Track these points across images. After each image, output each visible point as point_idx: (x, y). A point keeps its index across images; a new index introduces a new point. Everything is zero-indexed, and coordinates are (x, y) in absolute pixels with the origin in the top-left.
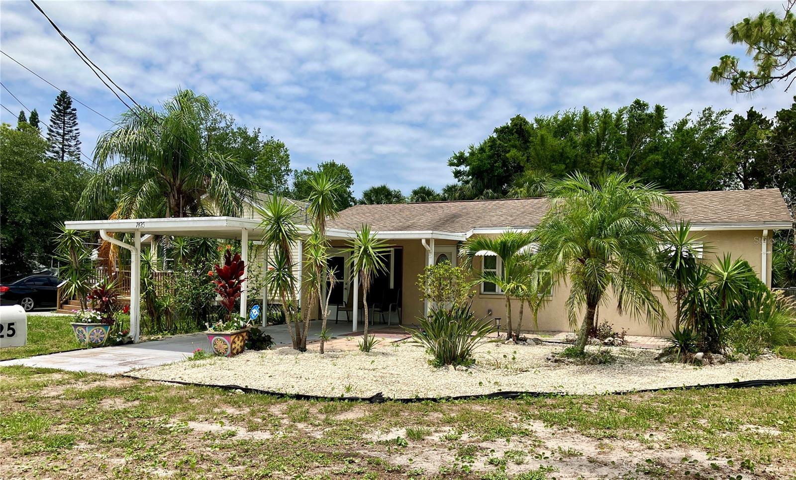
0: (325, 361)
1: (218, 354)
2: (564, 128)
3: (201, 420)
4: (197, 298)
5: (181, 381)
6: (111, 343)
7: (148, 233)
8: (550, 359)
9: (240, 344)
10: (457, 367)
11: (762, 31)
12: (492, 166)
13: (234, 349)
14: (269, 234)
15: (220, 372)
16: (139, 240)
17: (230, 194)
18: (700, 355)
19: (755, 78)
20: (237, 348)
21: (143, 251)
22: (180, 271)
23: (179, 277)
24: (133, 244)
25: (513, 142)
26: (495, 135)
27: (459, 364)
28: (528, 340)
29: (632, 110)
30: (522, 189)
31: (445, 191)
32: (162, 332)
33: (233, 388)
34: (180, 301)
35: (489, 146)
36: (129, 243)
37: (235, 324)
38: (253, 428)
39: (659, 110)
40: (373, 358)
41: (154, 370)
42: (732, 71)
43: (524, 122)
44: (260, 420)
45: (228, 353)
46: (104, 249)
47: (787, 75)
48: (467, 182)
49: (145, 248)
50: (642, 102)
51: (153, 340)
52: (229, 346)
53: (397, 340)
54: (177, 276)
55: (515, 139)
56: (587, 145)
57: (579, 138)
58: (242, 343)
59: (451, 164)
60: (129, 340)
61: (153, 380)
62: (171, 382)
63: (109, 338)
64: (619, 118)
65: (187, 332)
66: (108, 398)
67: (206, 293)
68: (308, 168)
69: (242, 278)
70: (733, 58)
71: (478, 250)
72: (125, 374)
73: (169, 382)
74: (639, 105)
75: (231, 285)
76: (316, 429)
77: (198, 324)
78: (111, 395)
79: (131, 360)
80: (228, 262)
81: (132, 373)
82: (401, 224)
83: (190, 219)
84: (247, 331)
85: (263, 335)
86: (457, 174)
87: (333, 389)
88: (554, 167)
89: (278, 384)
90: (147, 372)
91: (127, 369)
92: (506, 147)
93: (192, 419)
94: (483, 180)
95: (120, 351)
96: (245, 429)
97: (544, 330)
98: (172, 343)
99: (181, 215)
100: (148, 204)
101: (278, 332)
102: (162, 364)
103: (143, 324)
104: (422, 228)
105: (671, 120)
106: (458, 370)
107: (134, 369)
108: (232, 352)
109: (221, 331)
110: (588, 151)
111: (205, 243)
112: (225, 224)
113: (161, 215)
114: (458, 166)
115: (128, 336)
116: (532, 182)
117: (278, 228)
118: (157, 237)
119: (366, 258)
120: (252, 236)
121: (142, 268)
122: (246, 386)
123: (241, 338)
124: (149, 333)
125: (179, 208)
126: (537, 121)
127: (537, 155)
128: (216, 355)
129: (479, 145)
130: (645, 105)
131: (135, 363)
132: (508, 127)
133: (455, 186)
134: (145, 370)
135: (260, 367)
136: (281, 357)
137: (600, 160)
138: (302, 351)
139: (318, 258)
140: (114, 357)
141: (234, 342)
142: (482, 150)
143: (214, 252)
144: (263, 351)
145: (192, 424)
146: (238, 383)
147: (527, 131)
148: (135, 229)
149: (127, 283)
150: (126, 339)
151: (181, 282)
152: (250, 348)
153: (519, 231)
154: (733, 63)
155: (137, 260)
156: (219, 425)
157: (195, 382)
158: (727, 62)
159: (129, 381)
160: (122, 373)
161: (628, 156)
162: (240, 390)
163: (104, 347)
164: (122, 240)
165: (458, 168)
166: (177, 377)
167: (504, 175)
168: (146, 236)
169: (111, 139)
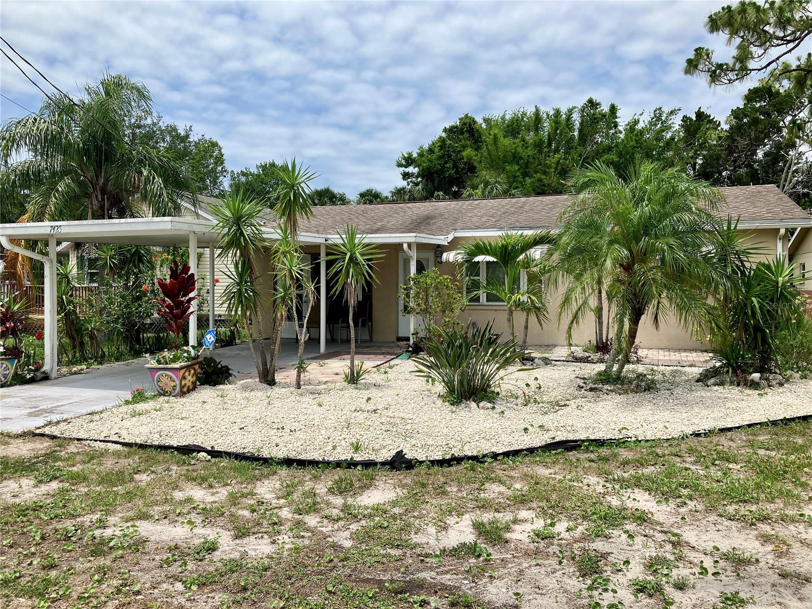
0: (305, 399)
1: (163, 393)
2: (514, 127)
3: (157, 518)
4: (128, 318)
5: (117, 439)
6: (19, 380)
7: (66, 240)
8: (582, 387)
9: (192, 380)
10: (481, 404)
11: (746, 19)
12: (443, 167)
13: (183, 387)
14: (226, 239)
15: (170, 423)
16: (54, 250)
17: (165, 195)
18: (756, 376)
19: (731, 71)
20: (187, 385)
21: (59, 262)
22: (107, 285)
23: (106, 293)
24: (47, 254)
25: (463, 141)
26: (444, 135)
27: (482, 400)
28: (536, 360)
29: (584, 109)
30: (477, 191)
31: (393, 194)
32: (87, 361)
33: (194, 451)
34: (108, 323)
35: (439, 146)
36: (43, 254)
37: (185, 355)
38: (241, 533)
39: (613, 109)
40: (365, 394)
41: (78, 422)
42: (707, 63)
43: (473, 121)
44: (246, 513)
45: (176, 392)
46: (11, 260)
47: (766, 67)
48: (417, 184)
49: (62, 258)
50: (594, 101)
51: (76, 373)
52: (178, 383)
53: (379, 363)
54: (104, 292)
55: (465, 140)
56: (539, 145)
57: (530, 137)
58: (195, 378)
59: (400, 165)
60: (43, 375)
61: (79, 440)
62: (104, 441)
63: (16, 374)
64: (569, 118)
65: (117, 360)
66: (10, 479)
67: (141, 312)
68: (246, 169)
69: (192, 295)
70: (707, 50)
71: (476, 256)
72: (38, 431)
73: (101, 441)
74: (592, 104)
75: (179, 304)
76: (336, 527)
77: (131, 348)
78: (16, 471)
79: (45, 407)
80: (174, 275)
81: (47, 428)
82: (369, 226)
83: (117, 221)
84: (200, 363)
85: (220, 366)
86: (406, 176)
87: (334, 448)
88: (508, 168)
89: (255, 441)
90: (70, 426)
91: (40, 421)
92: (457, 147)
93: (145, 517)
94: (433, 181)
95: (31, 393)
96: (228, 533)
97: (536, 343)
98: (100, 376)
99: (106, 216)
100: (65, 206)
101: (230, 357)
102: (89, 412)
103: (62, 349)
104: (396, 230)
105: (623, 120)
106: (483, 408)
107: (50, 423)
108: (181, 391)
109: (167, 364)
110: (540, 152)
111: (137, 252)
112: (170, 227)
113: (81, 217)
114: (406, 167)
115: (42, 370)
116: (487, 184)
117: (237, 230)
118: (78, 245)
119: (353, 268)
120: (204, 243)
121: (59, 283)
122: (212, 447)
123: (192, 371)
124: (71, 363)
125: (103, 211)
126: (486, 120)
127: (490, 155)
128: (161, 395)
129: (428, 146)
130: (598, 104)
131: (51, 411)
132: (457, 127)
133: (404, 189)
134: (64, 424)
135: (223, 412)
136: (247, 394)
137: (555, 160)
138: (270, 385)
139: (294, 268)
140: (22, 402)
141: (184, 378)
142: (431, 151)
143: (148, 262)
144: (221, 387)
145: (145, 528)
146: (199, 441)
147: (478, 131)
148: (49, 235)
149: (40, 301)
150: (39, 375)
151: (109, 299)
152: (202, 384)
153: (520, 232)
154: (708, 55)
155: (51, 274)
156: (187, 527)
157: (138, 441)
158: (701, 54)
159: (42, 443)
160: (32, 429)
161: (580, 156)
162: (205, 454)
163: (9, 386)
164: (34, 250)
165: (407, 170)
166: (113, 432)
167: (456, 176)
168: (65, 244)
169: (16, 128)
